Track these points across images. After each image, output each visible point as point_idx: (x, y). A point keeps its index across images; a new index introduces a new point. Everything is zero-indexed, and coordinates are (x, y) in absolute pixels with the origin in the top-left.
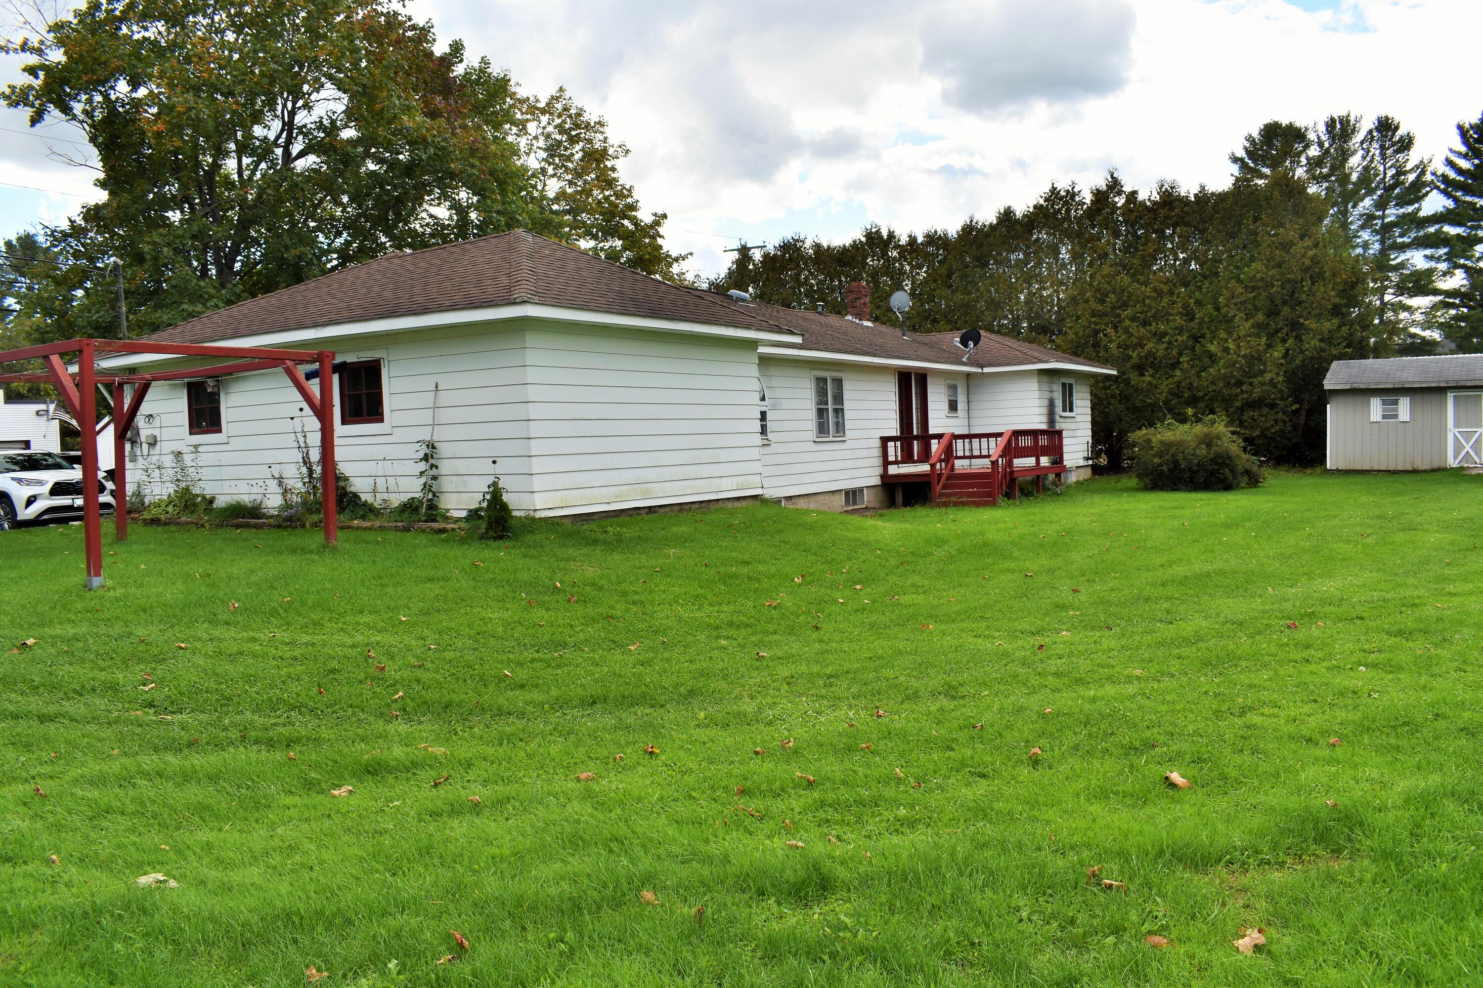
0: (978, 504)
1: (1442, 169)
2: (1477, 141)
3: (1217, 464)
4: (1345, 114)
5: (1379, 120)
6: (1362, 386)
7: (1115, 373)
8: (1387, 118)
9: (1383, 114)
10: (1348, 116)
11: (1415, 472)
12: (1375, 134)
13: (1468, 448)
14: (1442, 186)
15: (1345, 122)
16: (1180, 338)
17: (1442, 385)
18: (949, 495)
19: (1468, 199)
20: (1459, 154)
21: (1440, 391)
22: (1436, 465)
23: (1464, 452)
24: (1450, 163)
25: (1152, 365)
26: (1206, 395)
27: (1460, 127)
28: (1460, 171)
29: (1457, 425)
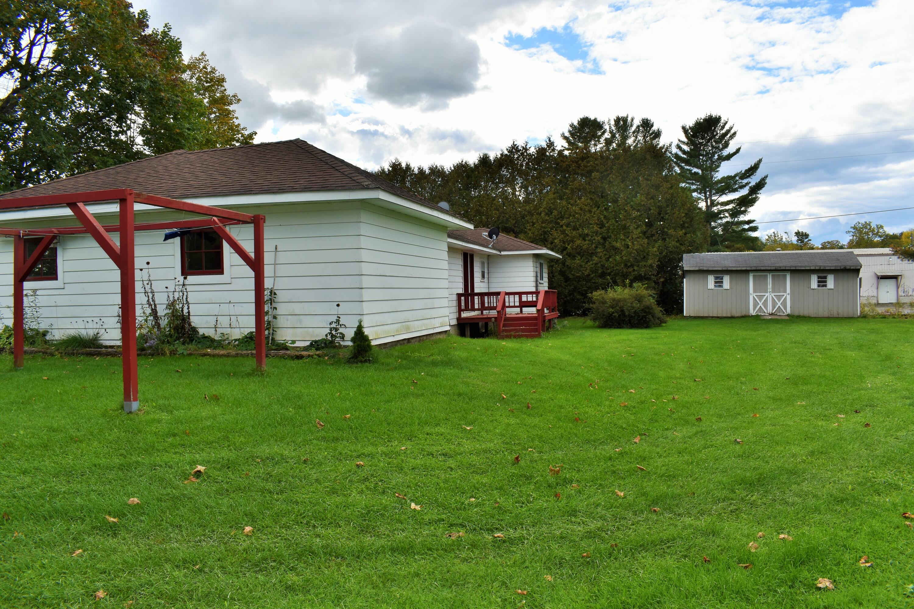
0: (527, 336)
1: (674, 150)
2: (692, 136)
3: (645, 312)
4: (625, 116)
5: (643, 120)
6: (705, 269)
7: (561, 257)
8: (647, 120)
9: (645, 116)
10: (627, 117)
11: (732, 317)
12: (641, 128)
13: (761, 304)
14: (675, 160)
15: (625, 120)
16: (596, 238)
17: (748, 269)
18: (510, 331)
19: (688, 167)
20: (684, 143)
21: (746, 272)
22: (744, 314)
23: (758, 307)
24: (679, 147)
25: (579, 254)
26: (611, 272)
27: (684, 128)
28: (684, 152)
29: (755, 291)
